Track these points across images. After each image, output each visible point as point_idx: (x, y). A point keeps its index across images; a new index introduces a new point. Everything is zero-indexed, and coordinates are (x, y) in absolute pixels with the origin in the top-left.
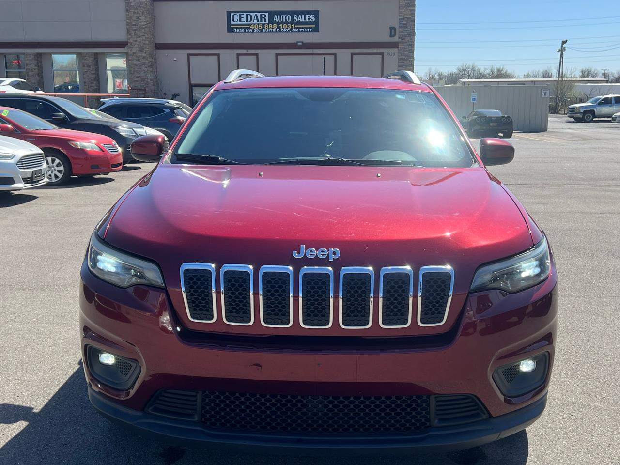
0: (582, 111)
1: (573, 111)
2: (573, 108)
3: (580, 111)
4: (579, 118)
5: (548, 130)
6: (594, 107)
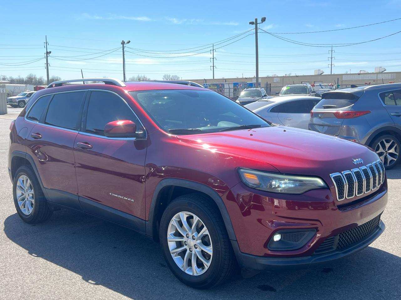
0: (17, 101)
1: (11, 100)
2: (12, 99)
3: (16, 101)
4: (16, 105)
5: (8, 113)
6: (24, 99)
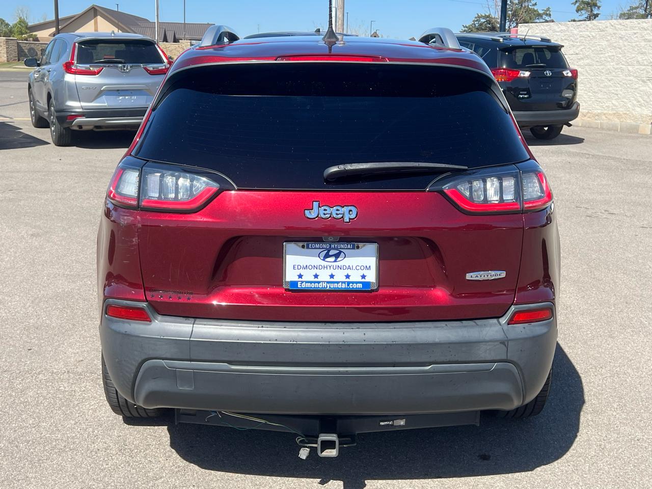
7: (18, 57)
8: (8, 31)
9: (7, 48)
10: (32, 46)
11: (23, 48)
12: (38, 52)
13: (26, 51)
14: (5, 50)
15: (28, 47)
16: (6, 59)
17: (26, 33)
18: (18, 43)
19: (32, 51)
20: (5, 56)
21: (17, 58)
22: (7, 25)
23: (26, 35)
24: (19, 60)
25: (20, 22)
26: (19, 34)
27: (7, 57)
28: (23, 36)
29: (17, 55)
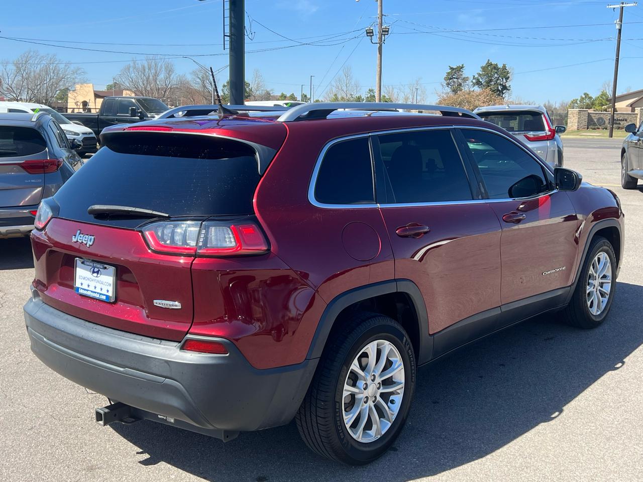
7: (587, 125)
8: (590, 103)
9: (579, 118)
10: (602, 116)
11: (593, 118)
12: (606, 121)
13: (595, 120)
14: (577, 120)
15: (597, 117)
16: (576, 128)
17: (606, 104)
18: (589, 113)
19: (601, 121)
20: (576, 125)
21: (586, 127)
22: (590, 98)
23: (606, 107)
24: (587, 129)
25: (602, 95)
26: (600, 106)
27: (578, 125)
28: (603, 107)
29: (587, 124)
